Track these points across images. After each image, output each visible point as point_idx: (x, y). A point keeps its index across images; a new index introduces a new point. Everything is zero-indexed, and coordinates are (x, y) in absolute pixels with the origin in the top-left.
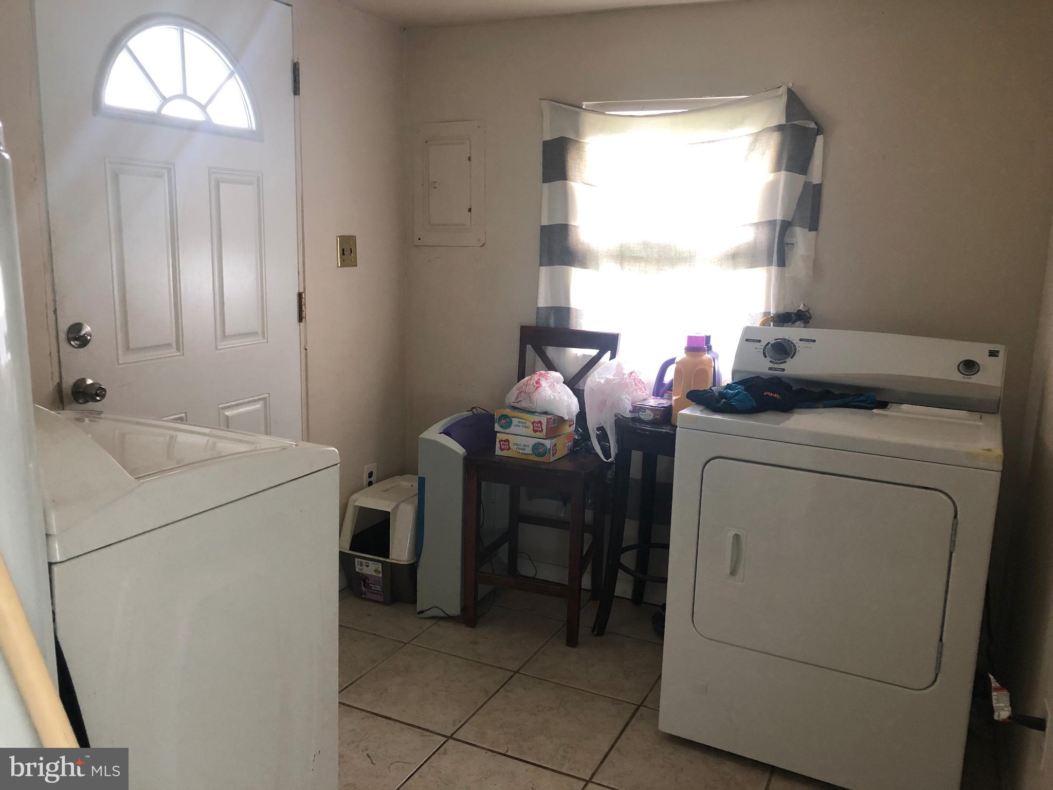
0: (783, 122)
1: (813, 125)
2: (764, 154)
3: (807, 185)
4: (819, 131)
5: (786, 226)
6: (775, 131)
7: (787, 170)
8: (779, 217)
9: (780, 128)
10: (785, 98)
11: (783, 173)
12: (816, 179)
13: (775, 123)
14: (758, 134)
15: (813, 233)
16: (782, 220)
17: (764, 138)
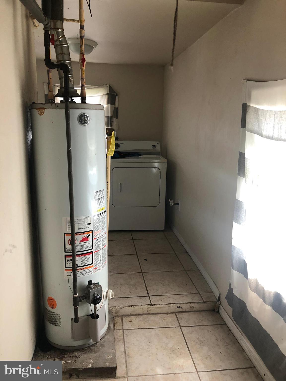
0: (109, 93)
1: (115, 94)
2: (104, 100)
3: (115, 108)
4: (117, 95)
5: (111, 117)
6: (106, 95)
7: (110, 104)
8: (110, 115)
9: (107, 94)
10: (109, 88)
11: (109, 105)
12: (117, 106)
13: (106, 93)
14: (103, 95)
15: (117, 119)
16: (111, 116)
17: (104, 96)
